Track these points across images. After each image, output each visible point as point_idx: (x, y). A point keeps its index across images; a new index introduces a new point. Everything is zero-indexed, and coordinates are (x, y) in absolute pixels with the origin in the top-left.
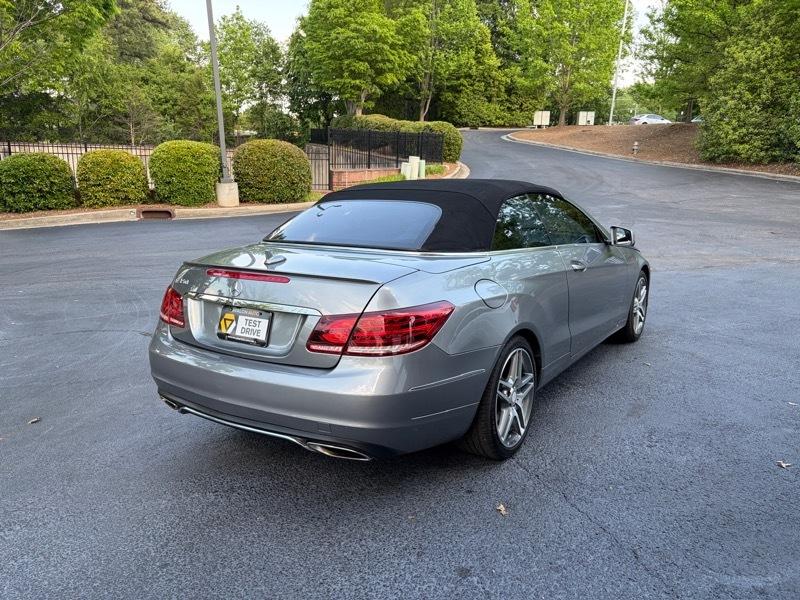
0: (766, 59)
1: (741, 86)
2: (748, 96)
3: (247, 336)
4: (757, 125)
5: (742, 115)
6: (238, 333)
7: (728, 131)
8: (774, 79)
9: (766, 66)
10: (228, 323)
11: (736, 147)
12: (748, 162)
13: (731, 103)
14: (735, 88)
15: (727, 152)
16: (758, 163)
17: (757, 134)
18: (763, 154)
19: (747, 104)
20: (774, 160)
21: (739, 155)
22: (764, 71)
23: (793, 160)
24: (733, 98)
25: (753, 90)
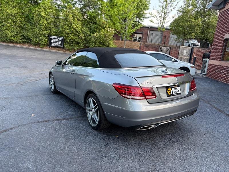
0: (16, 13)
1: (10, 20)
2: (12, 23)
3: (176, 93)
4: (17, 32)
5: (12, 29)
6: (174, 93)
7: (9, 33)
8: (19, 20)
9: (16, 15)
10: (170, 91)
11: (12, 38)
12: (16, 43)
13: (8, 25)
14: (8, 20)
15: (10, 39)
16: (20, 43)
17: (18, 35)
18: (21, 41)
19: (13, 26)
20: (24, 42)
21: (14, 40)
22: (16, 17)
23: (29, 43)
24: (8, 23)
25: (14, 22)
